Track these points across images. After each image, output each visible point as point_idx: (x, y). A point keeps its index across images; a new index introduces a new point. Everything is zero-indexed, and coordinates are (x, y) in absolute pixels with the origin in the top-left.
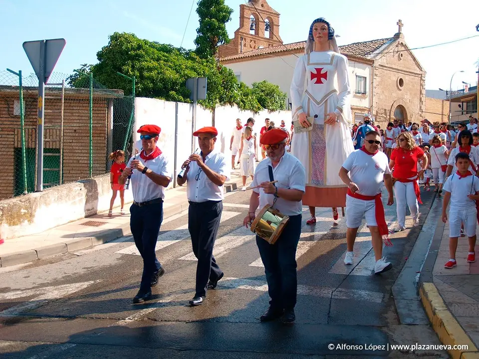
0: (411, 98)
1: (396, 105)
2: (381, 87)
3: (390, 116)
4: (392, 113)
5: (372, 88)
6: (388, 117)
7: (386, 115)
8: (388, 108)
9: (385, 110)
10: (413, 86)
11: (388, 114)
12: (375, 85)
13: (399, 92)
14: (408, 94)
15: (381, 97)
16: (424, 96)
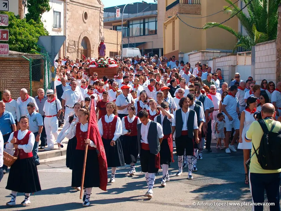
0: (93, 30)
1: (82, 38)
2: (72, 20)
3: (78, 47)
4: (80, 44)
5: (65, 22)
6: (77, 48)
7: (75, 46)
8: (77, 40)
9: (75, 42)
10: (95, 19)
11: (77, 45)
12: (67, 19)
13: (84, 24)
14: (91, 26)
15: (72, 30)
16: (102, 27)
